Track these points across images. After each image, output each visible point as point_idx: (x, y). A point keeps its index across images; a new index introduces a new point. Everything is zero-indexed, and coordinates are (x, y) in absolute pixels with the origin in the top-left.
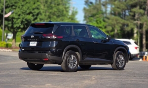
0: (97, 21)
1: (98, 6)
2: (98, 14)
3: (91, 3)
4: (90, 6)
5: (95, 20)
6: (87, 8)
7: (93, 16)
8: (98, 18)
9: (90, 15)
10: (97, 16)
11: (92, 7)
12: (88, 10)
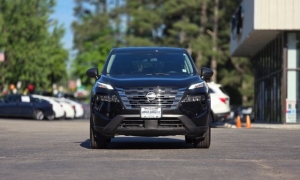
0: (100, 49)
1: (102, 19)
2: (102, 35)
3: (87, 12)
4: (85, 19)
5: (97, 47)
6: (80, 22)
7: (93, 38)
8: (102, 42)
9: (86, 37)
10: (101, 39)
11: (90, 21)
12: (81, 27)
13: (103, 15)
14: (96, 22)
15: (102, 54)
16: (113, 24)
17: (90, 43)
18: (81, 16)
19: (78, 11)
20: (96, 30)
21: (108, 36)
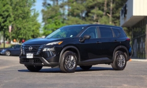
13: (56, 6)
14: (53, 9)
15: (56, 25)
16: (61, 10)
17: (51, 20)
18: (46, 7)
19: (44, 4)
20: (53, 14)
21: (59, 16)
